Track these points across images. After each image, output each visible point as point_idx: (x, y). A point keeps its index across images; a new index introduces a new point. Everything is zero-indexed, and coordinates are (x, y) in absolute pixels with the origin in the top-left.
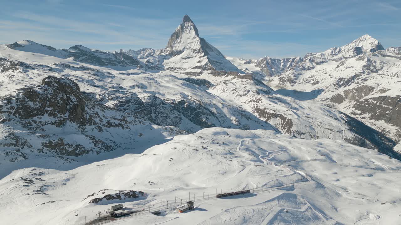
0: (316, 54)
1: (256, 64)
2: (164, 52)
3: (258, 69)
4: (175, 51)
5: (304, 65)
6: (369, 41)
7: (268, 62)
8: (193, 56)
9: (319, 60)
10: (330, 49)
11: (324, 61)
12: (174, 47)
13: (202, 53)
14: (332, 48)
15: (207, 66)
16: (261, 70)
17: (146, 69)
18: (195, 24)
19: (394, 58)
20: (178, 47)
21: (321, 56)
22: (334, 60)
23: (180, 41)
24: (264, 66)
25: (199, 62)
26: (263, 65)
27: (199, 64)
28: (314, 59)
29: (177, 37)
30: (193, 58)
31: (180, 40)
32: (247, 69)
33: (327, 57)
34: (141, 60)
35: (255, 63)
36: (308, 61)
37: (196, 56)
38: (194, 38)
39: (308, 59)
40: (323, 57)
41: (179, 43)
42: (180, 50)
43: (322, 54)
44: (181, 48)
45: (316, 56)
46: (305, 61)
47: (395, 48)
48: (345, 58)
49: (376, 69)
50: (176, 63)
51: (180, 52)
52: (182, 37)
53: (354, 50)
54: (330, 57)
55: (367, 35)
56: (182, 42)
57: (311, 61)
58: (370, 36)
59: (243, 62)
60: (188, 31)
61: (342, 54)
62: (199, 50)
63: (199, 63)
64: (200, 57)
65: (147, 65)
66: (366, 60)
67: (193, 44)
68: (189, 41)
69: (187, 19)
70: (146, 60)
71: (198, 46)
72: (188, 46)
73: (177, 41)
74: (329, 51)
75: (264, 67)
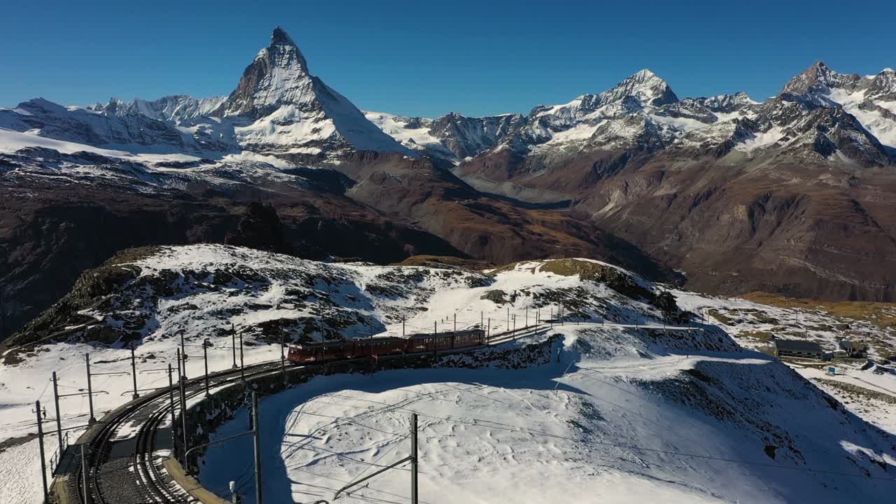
0: (552, 108)
1: (430, 130)
2: (230, 108)
3: (434, 140)
4: (259, 107)
5: (530, 132)
6: (650, 83)
7: (456, 124)
8: (300, 119)
9: (557, 123)
10: (579, 98)
11: (568, 123)
12: (256, 98)
13: (320, 111)
14: (583, 97)
15: (335, 140)
16: (442, 141)
17: (197, 150)
18: (299, 48)
19: (692, 120)
20: (264, 98)
21: (563, 113)
22: (586, 122)
23: (269, 85)
24: (447, 134)
25: (315, 131)
26: (446, 131)
27: (315, 137)
28: (549, 120)
29: (261, 76)
30: (299, 122)
31: (267, 84)
32: (411, 140)
33: (575, 115)
34: (184, 130)
35: (427, 127)
36: (537, 123)
37: (307, 118)
38: (300, 77)
39: (537, 118)
40: (565, 115)
41: (266, 90)
42: (269, 105)
43: (563, 108)
44: (271, 101)
45: (552, 112)
46: (532, 124)
47: (694, 101)
48: (606, 117)
49: (661, 142)
50: (262, 132)
51: (271, 109)
52: (271, 76)
53: (623, 103)
54: (579, 117)
55: (646, 70)
56: (273, 88)
57: (544, 123)
58: (652, 74)
59: (402, 124)
60: (285, 62)
61: (601, 109)
62: (313, 104)
63: (316, 134)
64: (317, 121)
65: (198, 141)
66: (643, 123)
67: (298, 92)
68: (288, 86)
69: (280, 36)
70: (195, 129)
71: (309, 98)
72: (288, 96)
73: (262, 85)
74: (577, 103)
75: (449, 136)
